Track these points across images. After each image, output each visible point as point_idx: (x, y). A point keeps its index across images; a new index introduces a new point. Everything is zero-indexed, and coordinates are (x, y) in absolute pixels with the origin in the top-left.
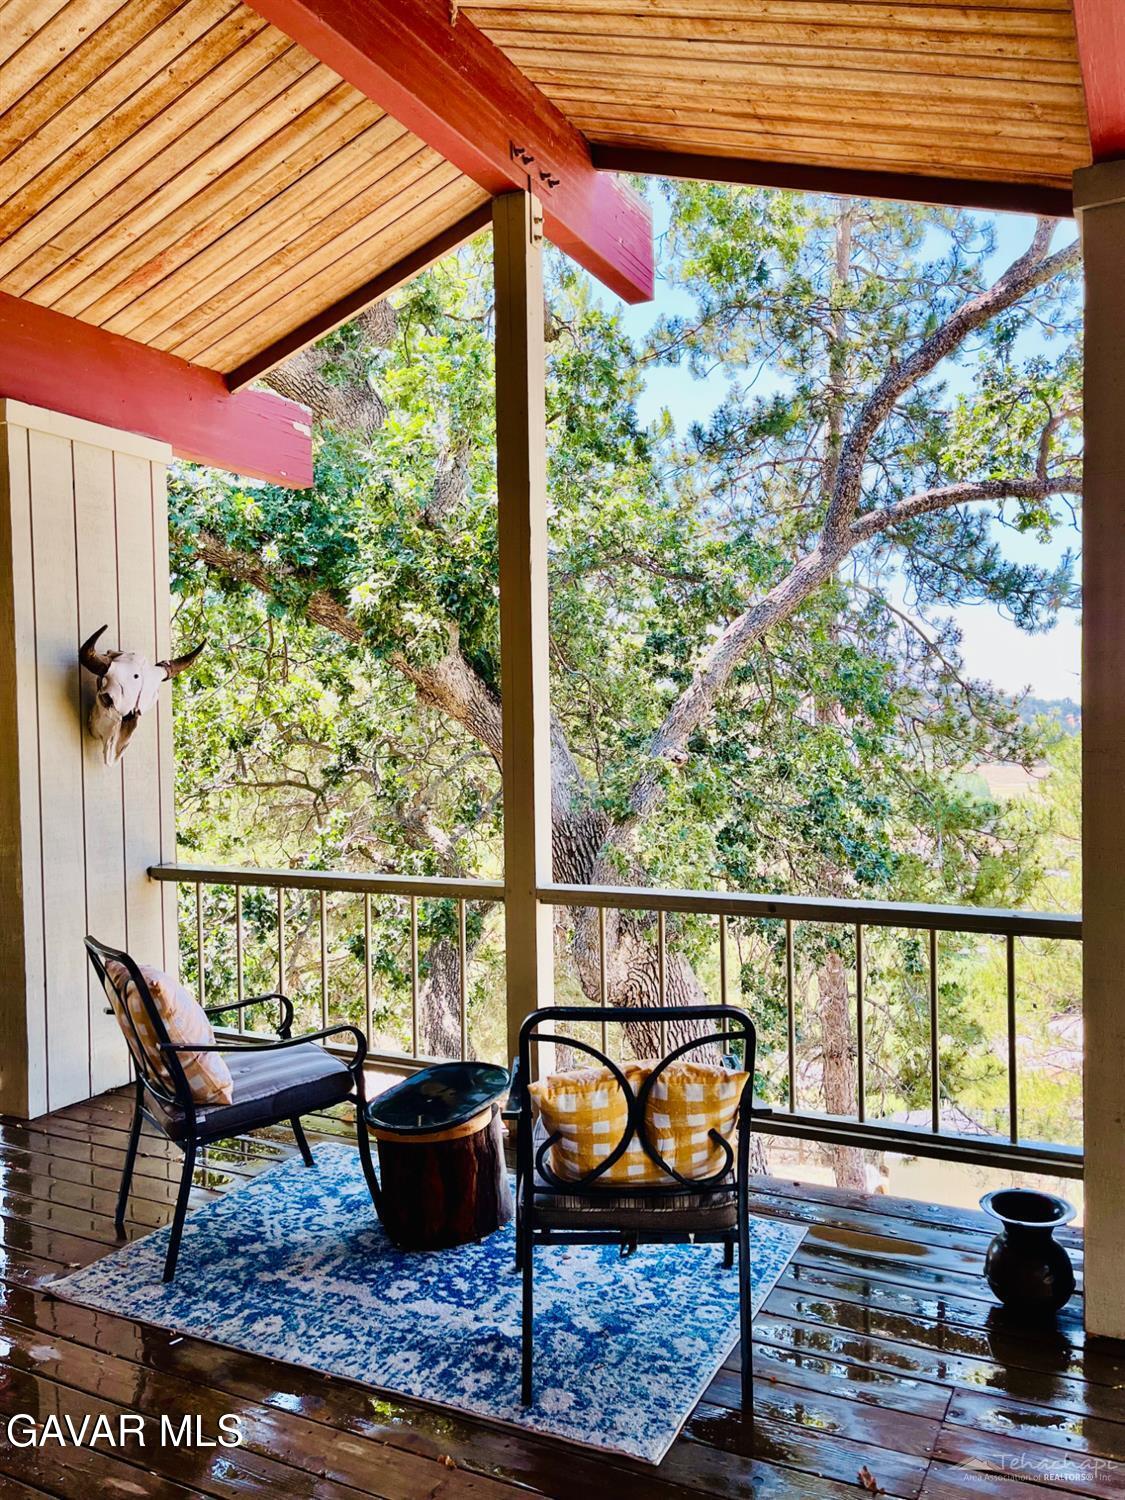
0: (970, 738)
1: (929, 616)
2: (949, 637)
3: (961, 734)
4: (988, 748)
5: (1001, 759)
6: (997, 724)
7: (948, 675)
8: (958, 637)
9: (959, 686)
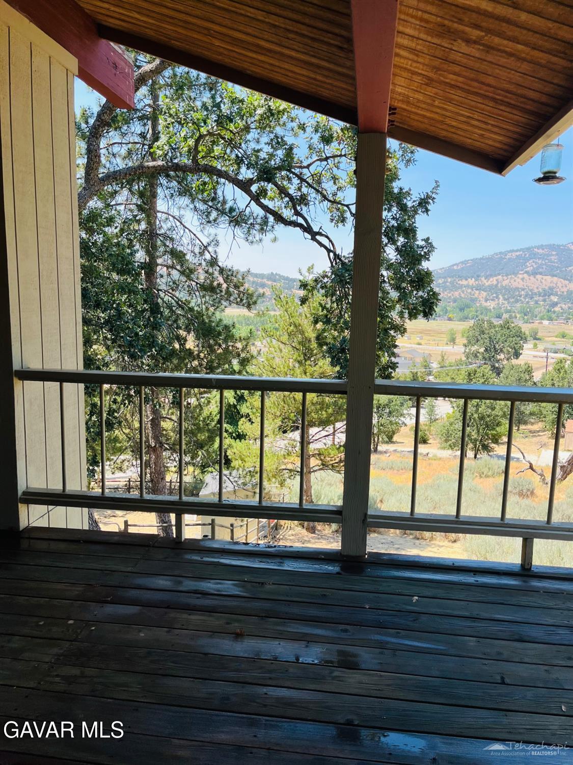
0: (223, 294)
1: (206, 232)
2: (213, 243)
3: (218, 291)
4: (232, 298)
5: (237, 303)
6: (236, 287)
7: (213, 262)
8: (217, 244)
9: (218, 268)
